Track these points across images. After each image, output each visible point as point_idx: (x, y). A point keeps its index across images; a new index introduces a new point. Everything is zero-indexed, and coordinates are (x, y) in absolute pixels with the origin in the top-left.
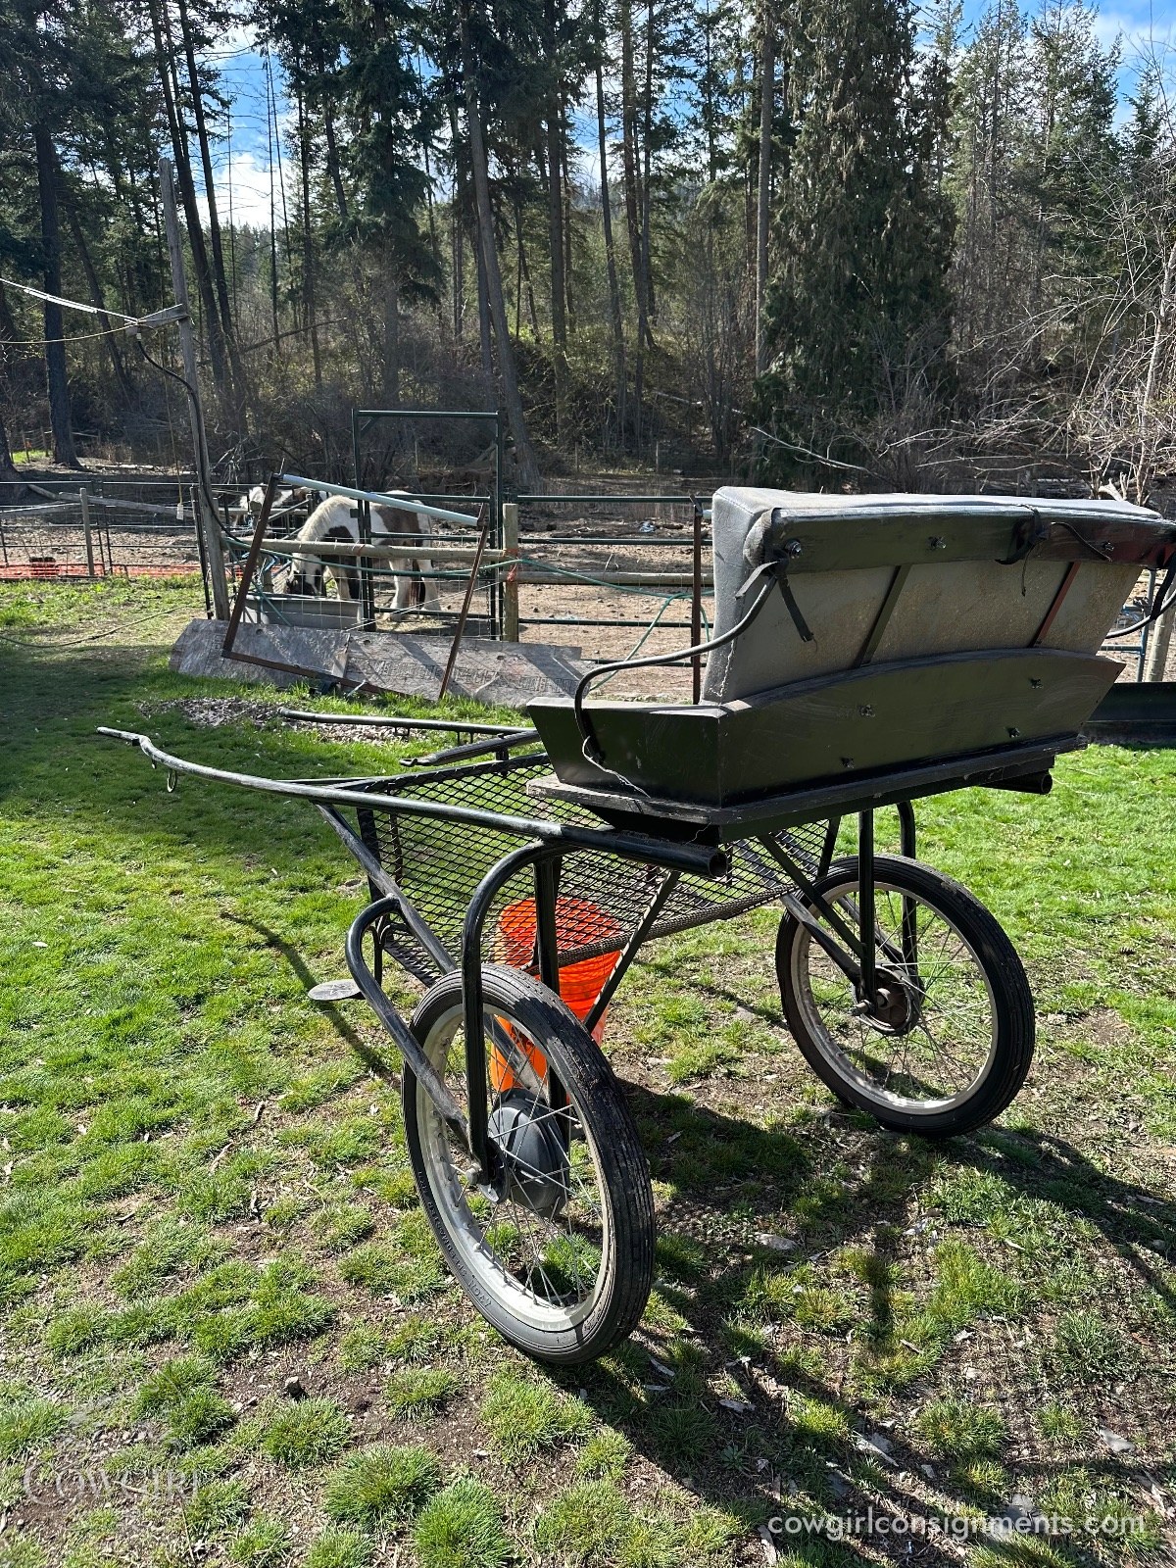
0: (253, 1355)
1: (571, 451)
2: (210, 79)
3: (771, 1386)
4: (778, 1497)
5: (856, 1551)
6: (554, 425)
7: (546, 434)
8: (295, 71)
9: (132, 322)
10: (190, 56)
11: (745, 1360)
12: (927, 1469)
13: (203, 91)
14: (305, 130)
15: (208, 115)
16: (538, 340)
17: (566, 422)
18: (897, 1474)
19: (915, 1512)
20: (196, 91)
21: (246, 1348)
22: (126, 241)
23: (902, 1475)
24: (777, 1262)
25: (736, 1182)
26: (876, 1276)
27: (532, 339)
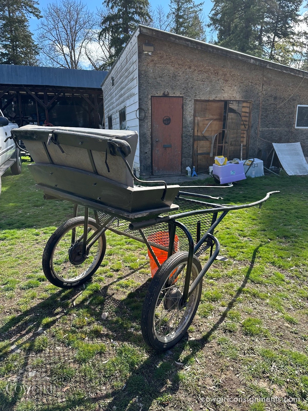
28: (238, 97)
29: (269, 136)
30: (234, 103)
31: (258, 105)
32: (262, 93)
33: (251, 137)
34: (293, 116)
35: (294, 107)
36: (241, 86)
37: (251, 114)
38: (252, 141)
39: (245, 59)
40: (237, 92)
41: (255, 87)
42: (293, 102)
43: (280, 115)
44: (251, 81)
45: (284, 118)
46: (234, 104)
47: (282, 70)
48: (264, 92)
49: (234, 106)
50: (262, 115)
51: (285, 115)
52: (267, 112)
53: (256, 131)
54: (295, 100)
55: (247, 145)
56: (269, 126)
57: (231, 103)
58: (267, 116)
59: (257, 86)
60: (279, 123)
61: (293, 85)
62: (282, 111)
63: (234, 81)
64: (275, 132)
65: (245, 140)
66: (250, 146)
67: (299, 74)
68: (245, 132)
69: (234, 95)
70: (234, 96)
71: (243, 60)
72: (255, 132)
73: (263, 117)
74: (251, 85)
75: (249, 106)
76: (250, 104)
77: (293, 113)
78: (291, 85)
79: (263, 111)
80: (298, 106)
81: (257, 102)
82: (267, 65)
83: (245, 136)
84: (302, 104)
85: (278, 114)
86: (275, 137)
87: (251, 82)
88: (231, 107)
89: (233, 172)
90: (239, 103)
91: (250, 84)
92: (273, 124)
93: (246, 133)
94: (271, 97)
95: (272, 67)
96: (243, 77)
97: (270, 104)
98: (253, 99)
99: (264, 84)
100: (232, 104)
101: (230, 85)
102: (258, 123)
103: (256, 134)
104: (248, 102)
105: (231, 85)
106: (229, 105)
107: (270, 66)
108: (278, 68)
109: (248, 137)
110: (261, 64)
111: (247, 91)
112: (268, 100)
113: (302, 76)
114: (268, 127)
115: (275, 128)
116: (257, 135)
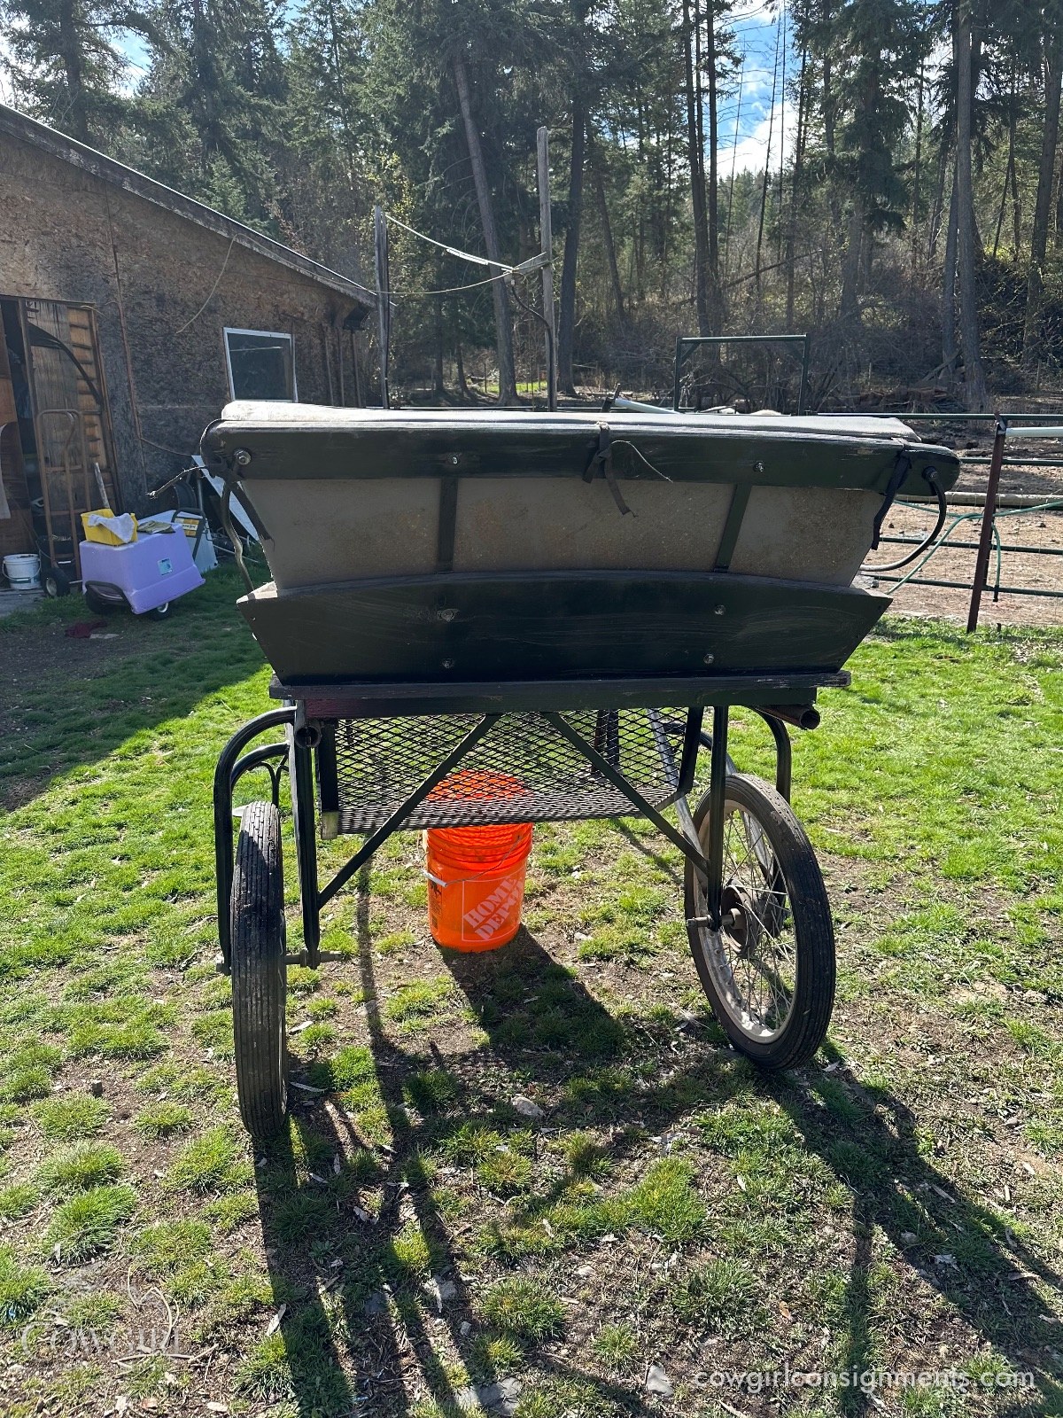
0: (96, 1058)
1: (1032, 369)
2: (725, 42)
3: (407, 1212)
4: (322, 1289)
5: (335, 1355)
6: (1020, 343)
7: (1011, 353)
8: (804, 22)
9: (508, 270)
10: (710, 24)
11: (405, 1185)
12: (465, 1325)
13: (719, 54)
14: (807, 75)
15: (720, 75)
16: (1015, 260)
17: (1033, 340)
18: (436, 1317)
19: (417, 1353)
20: (713, 54)
21: (95, 1052)
22: (641, 197)
23: (438, 1320)
24: (506, 1120)
25: (545, 1050)
26: (585, 1163)
27: (1010, 258)
28: (45, 287)
29: (170, 433)
30: (43, 307)
31: (116, 322)
32: (119, 280)
33: (118, 439)
34: (221, 364)
35: (218, 335)
36: (45, 247)
37: (102, 354)
38: (123, 451)
39: (52, 145)
40: (36, 269)
41: (93, 256)
42: (210, 318)
43: (184, 359)
44: (74, 231)
45: (199, 370)
46: (43, 312)
47: (169, 204)
48: (125, 277)
49: (43, 321)
50: (134, 358)
51: (199, 359)
52: (146, 348)
53: (130, 416)
54: (215, 312)
55: (113, 468)
56: (161, 398)
57: (32, 310)
58: (148, 362)
59: (98, 252)
60: (187, 388)
61: (199, 259)
62: (188, 346)
63: (18, 225)
64: (182, 418)
65: (100, 447)
66: (122, 469)
67: (218, 227)
68: (95, 419)
69: (31, 279)
70: (30, 281)
71: (44, 145)
72: (127, 420)
73: (138, 365)
74: (79, 246)
75: (86, 323)
76: (89, 316)
77: (217, 354)
78: (194, 258)
79: (136, 345)
80: (228, 330)
81: (110, 310)
82: (123, 180)
83: (98, 433)
84: (236, 327)
85: (180, 356)
86: (187, 436)
87: (77, 236)
88: (34, 322)
89: (165, 563)
90: (56, 311)
91: (74, 241)
92: (172, 391)
93: (99, 423)
94: (147, 296)
95: (140, 189)
96: (45, 212)
97: (151, 322)
98: (95, 298)
99: (119, 248)
100: (37, 311)
101: (8, 239)
102: (129, 387)
103: (131, 427)
104: (82, 310)
105: (11, 236)
106: (26, 317)
107: (132, 185)
108: (157, 198)
109: (109, 437)
110: (106, 175)
111: (68, 267)
112: (139, 304)
113: (225, 235)
114: (161, 402)
115: (179, 404)
116: (136, 430)
